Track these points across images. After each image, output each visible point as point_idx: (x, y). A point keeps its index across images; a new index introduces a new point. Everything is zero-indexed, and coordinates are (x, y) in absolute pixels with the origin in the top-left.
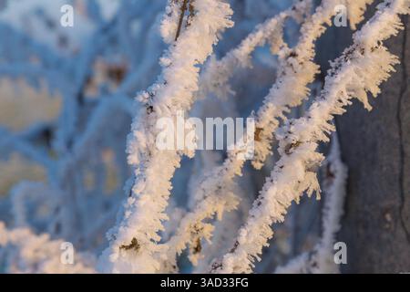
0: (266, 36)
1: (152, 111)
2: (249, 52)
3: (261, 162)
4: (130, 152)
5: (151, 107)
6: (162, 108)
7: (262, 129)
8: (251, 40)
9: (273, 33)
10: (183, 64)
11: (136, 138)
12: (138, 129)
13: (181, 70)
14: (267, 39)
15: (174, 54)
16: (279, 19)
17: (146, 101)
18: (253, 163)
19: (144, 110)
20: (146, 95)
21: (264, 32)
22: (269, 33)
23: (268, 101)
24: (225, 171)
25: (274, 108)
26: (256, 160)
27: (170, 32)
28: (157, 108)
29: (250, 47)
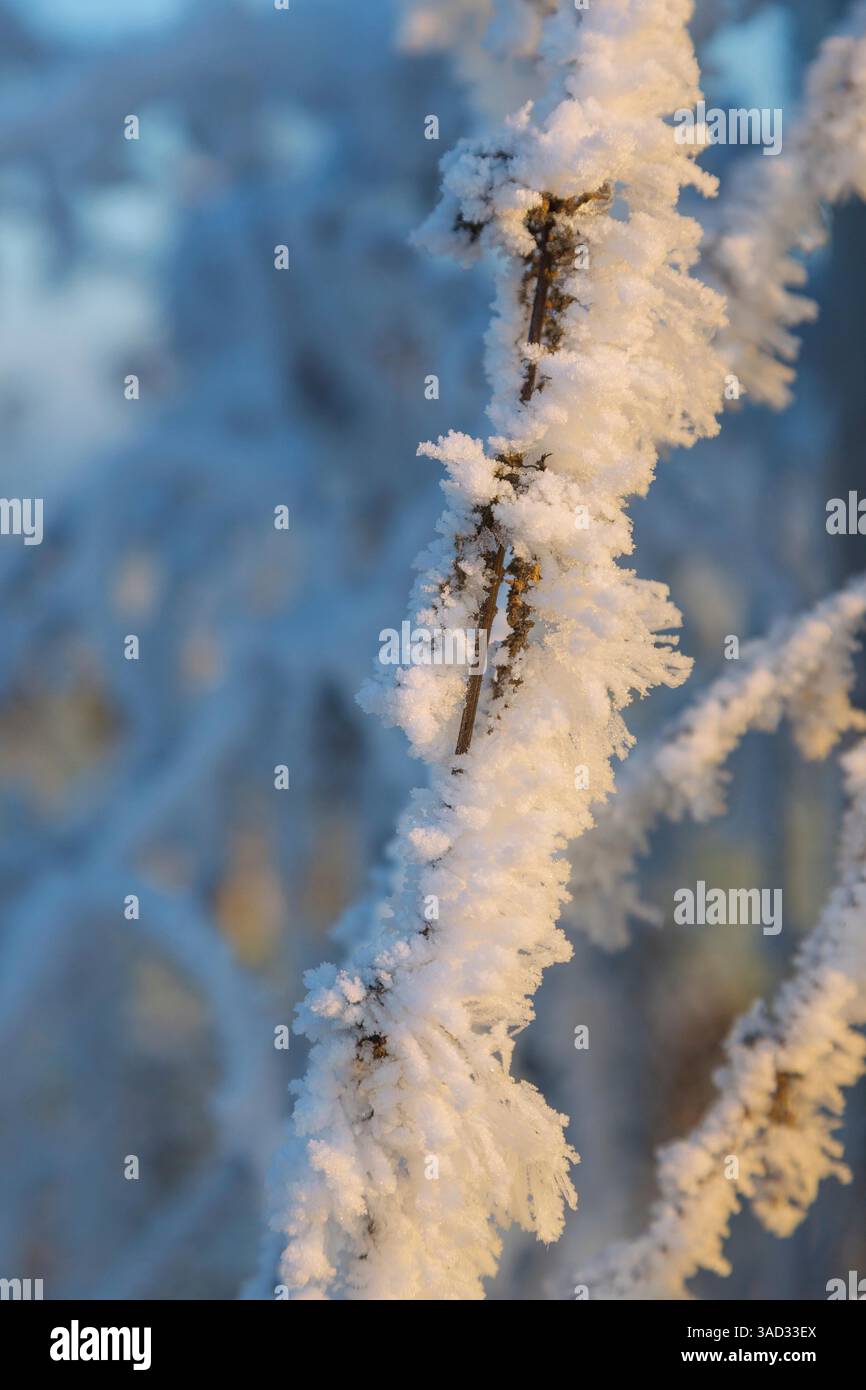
0: (787, 690)
1: (380, 1054)
2: (721, 757)
3: (793, 1203)
4: (292, 1230)
5: (377, 1040)
6: (426, 1045)
7: (798, 1076)
8: (724, 704)
9: (814, 677)
10: (509, 858)
11: (322, 1174)
12: (326, 1134)
13: (500, 880)
14: (785, 701)
15: (463, 812)
16: (835, 619)
17: (353, 1015)
18: (762, 1209)
19: (342, 1052)
20: (355, 991)
21: (776, 671)
22: (798, 678)
23: (817, 961)
24: (658, 1259)
25: (851, 991)
26: (772, 1200)
27: (437, 717)
28: (405, 1042)
29: (722, 733)
